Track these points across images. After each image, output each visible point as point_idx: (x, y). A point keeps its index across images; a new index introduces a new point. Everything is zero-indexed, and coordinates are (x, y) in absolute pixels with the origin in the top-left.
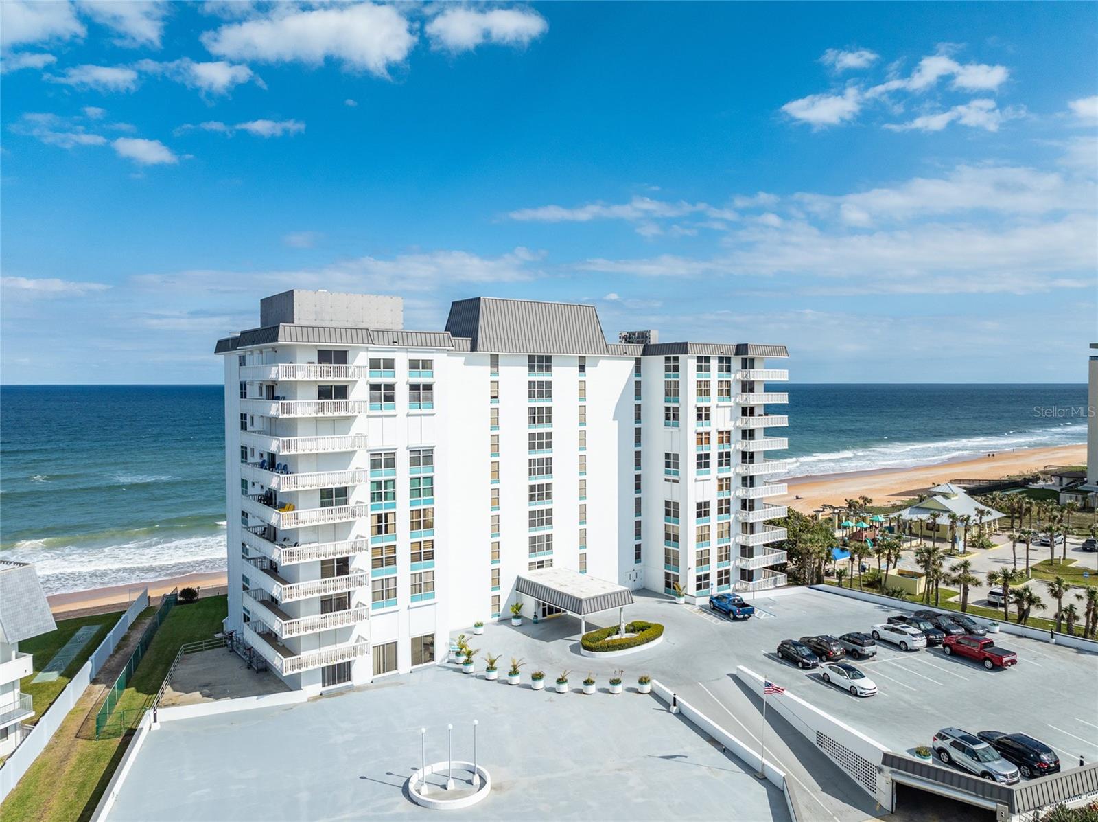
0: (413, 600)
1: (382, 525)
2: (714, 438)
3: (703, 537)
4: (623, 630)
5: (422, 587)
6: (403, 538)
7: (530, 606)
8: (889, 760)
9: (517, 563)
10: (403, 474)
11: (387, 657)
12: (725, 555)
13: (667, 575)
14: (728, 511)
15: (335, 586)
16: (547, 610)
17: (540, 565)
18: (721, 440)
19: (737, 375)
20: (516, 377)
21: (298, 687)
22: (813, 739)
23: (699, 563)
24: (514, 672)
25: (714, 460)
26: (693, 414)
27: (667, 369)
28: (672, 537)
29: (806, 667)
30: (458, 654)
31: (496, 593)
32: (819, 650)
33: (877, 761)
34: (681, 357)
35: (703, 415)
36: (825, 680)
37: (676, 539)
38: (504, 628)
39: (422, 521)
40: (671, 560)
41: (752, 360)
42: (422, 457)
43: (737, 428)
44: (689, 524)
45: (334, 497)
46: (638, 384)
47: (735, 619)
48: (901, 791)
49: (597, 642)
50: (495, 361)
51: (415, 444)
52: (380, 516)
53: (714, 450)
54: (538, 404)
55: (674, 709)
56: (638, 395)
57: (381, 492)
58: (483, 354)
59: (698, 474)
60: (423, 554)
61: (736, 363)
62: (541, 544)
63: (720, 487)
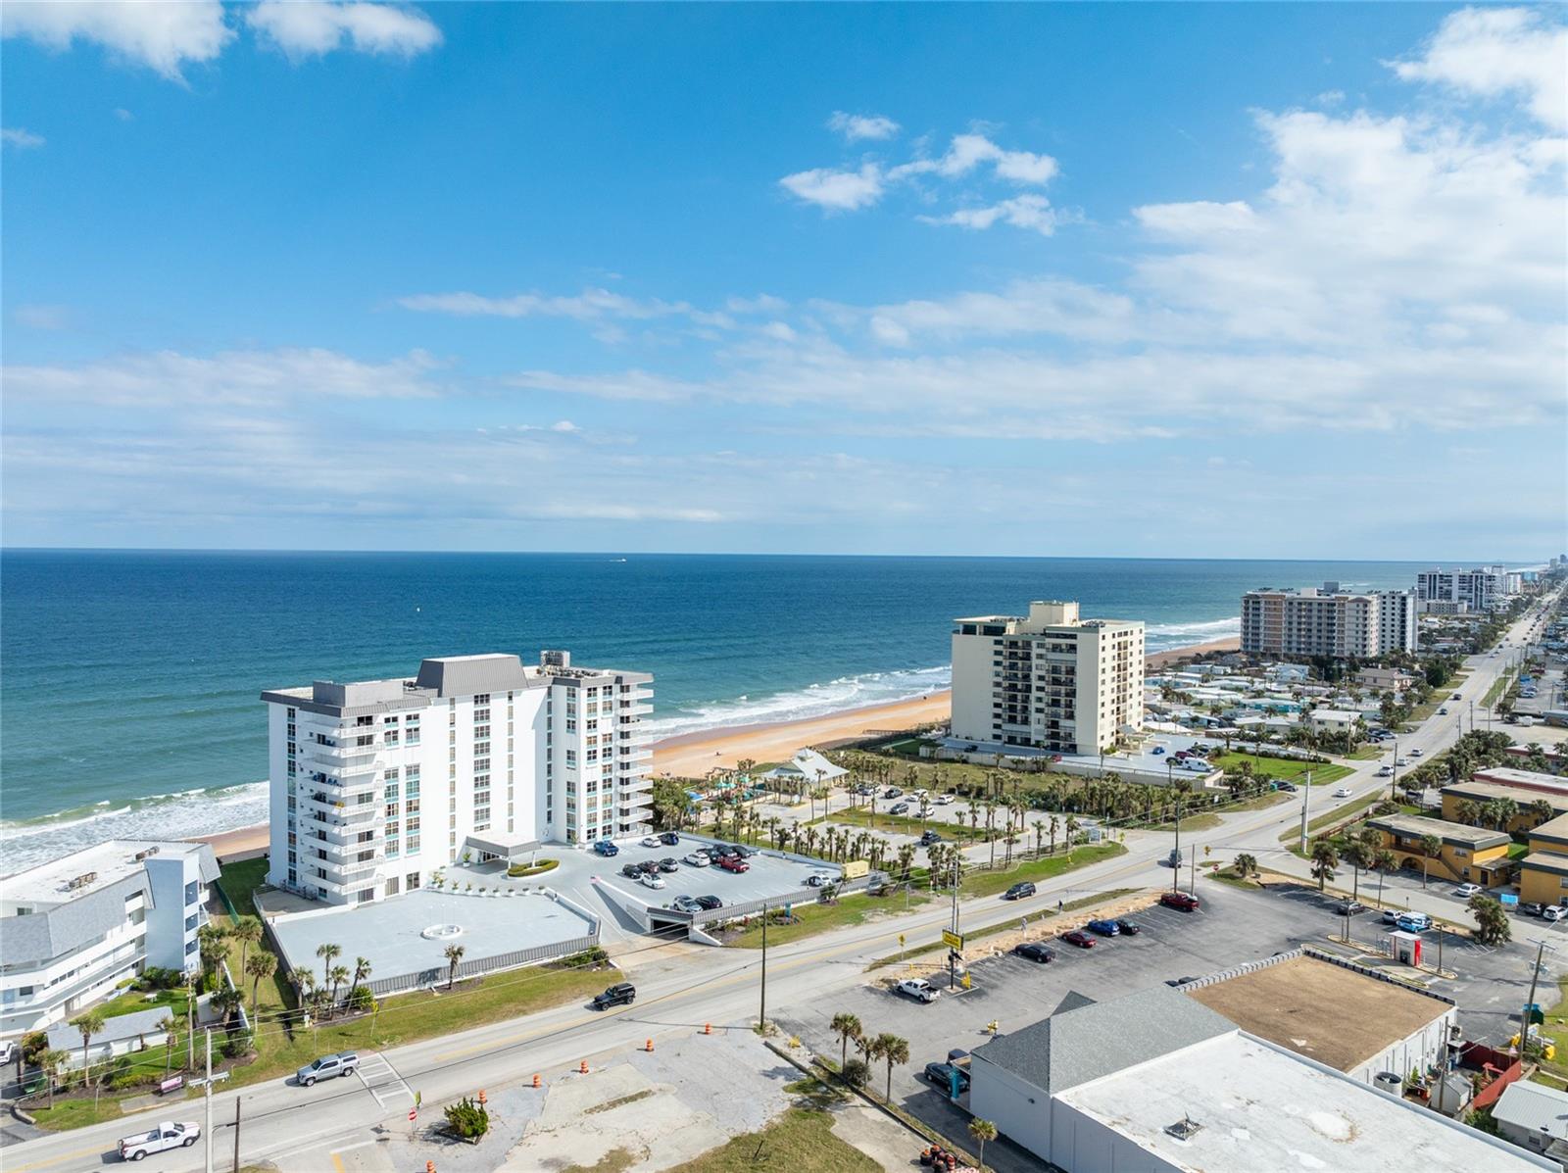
0: (407, 852)
1: (391, 811)
2: (600, 740)
3: (592, 804)
4: (534, 864)
5: (413, 845)
6: (402, 817)
7: (475, 854)
8: (650, 910)
9: (466, 828)
10: (402, 781)
11: (393, 885)
12: (608, 815)
13: (569, 831)
14: (610, 786)
15: (365, 846)
16: (487, 857)
17: (482, 828)
18: (605, 740)
19: (617, 696)
20: (466, 709)
21: (345, 903)
22: (625, 909)
23: (589, 821)
24: (469, 889)
25: (600, 754)
26: (584, 725)
27: (568, 695)
28: (571, 806)
29: (635, 877)
30: (434, 883)
31: (453, 847)
32: (646, 868)
33: (645, 912)
34: (577, 689)
35: (592, 725)
36: (642, 883)
37: (574, 806)
38: (458, 869)
39: (412, 807)
40: (571, 820)
41: (628, 686)
42: (413, 770)
43: (616, 731)
44: (582, 796)
45: (364, 798)
46: (549, 703)
47: (607, 856)
48: (657, 924)
49: (518, 872)
50: (452, 701)
51: (409, 763)
52: (389, 807)
53: (600, 747)
54: (480, 724)
55: (556, 899)
56: (549, 711)
57: (391, 792)
58: (446, 698)
59: (588, 763)
60: (413, 826)
61: (616, 688)
62: (482, 815)
63: (605, 771)
